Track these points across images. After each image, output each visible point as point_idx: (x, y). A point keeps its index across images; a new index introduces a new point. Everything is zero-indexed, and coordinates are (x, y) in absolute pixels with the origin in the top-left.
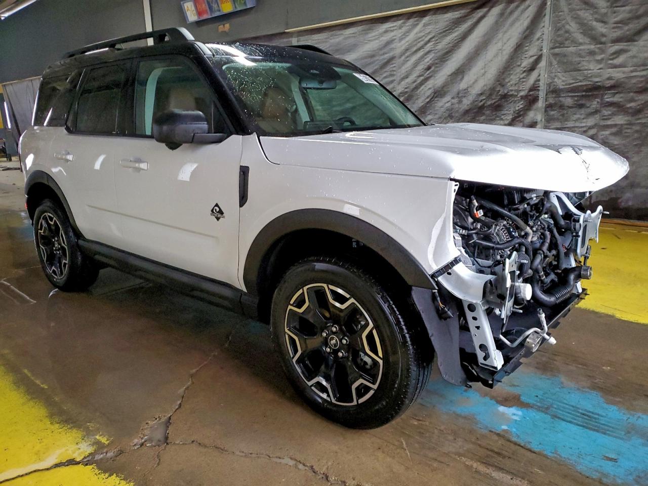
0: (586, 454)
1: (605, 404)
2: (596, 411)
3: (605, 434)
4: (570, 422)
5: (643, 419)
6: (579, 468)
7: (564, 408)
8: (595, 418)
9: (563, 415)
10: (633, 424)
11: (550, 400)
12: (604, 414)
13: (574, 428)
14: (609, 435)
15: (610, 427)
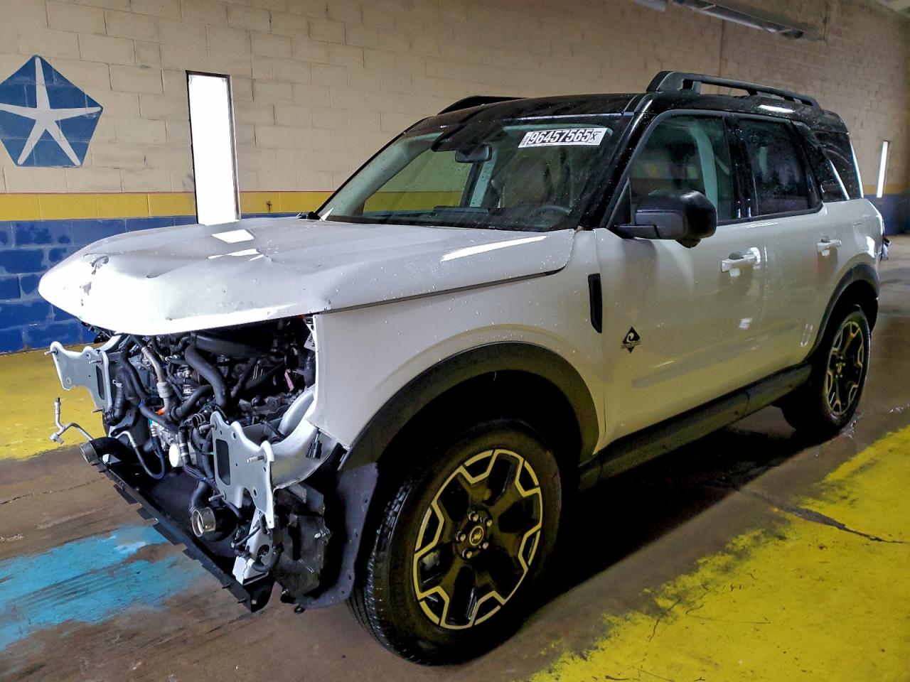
0: (28, 568)
1: (70, 618)
2: (69, 604)
3: (34, 593)
4: (74, 578)
5: (16, 633)
6: (21, 559)
7: (98, 584)
8: (58, 599)
9: (89, 579)
10: (19, 620)
11: (120, 580)
12: (57, 607)
13: (64, 578)
14: (30, 594)
15: (37, 602)
